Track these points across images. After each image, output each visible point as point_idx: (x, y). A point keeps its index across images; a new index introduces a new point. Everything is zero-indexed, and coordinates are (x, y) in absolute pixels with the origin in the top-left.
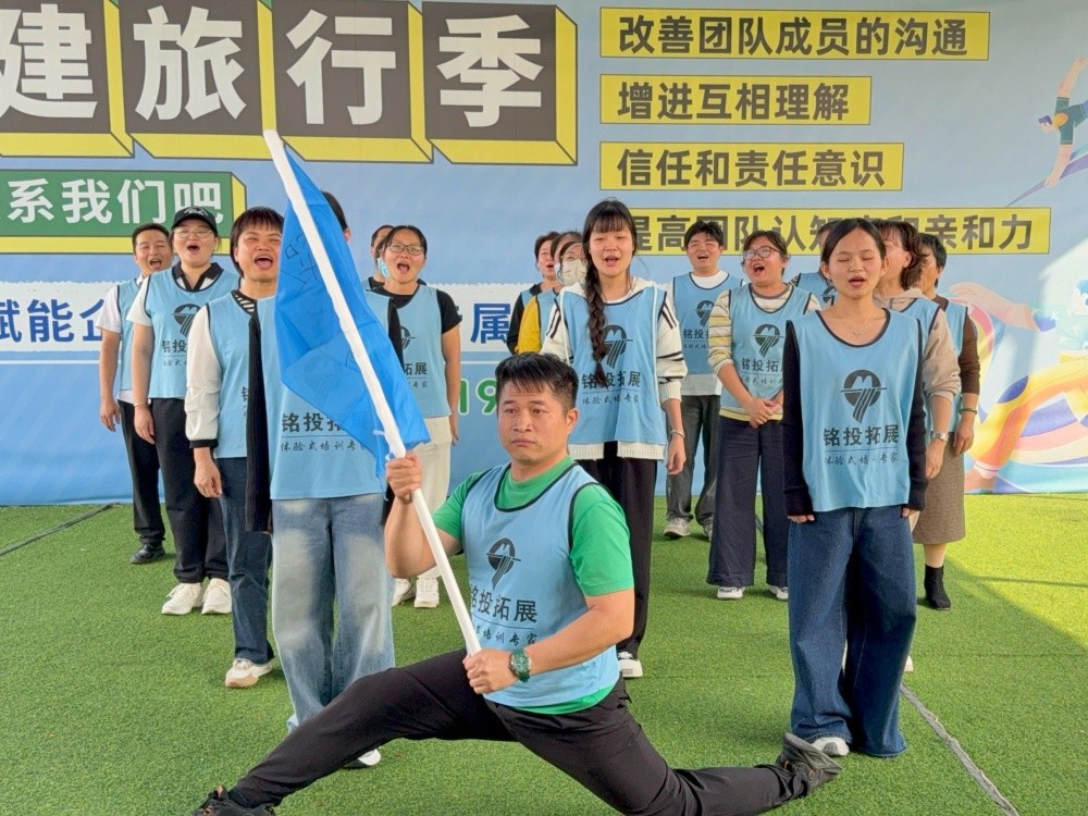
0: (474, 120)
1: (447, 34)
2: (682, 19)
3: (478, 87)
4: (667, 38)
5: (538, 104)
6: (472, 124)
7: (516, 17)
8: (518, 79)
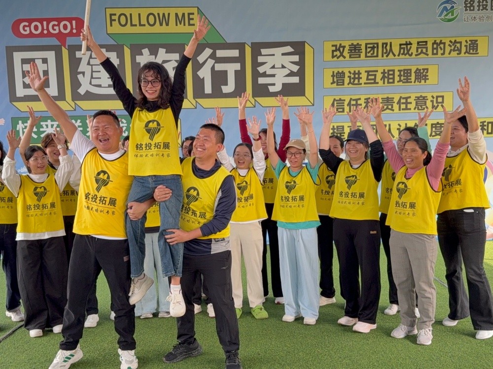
0: (272, 89)
1: (261, 55)
2: (358, 44)
3: (273, 76)
4: (351, 52)
5: (298, 82)
6: (271, 91)
7: (289, 47)
8: (290, 72)
